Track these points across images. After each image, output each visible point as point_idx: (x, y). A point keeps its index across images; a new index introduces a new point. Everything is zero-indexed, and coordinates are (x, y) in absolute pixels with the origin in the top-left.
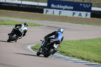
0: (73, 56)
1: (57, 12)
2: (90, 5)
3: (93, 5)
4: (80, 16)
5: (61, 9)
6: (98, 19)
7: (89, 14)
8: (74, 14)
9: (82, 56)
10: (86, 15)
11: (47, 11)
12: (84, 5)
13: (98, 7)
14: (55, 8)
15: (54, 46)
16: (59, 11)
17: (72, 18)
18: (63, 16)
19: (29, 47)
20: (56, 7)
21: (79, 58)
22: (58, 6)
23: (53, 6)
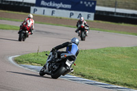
1: (48, 12)
2: (93, 3)
3: (97, 3)
5: (55, 8)
6: (104, 22)
7: (92, 15)
8: (72, 14)
9: (82, 72)
10: (88, 17)
11: (35, 10)
12: (85, 3)
13: (105, 6)
14: (46, 7)
15: (67, 63)
16: (51, 10)
17: (68, 20)
18: (57, 18)
19: (11, 59)
20: (47, 4)
21: (78, 75)
22: (51, 4)
23: (43, 3)
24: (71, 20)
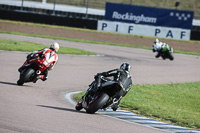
2: (189, 16)
3: (195, 15)
7: (188, 32)
8: (157, 32)
9: (173, 116)
10: (182, 35)
11: (104, 26)
12: (177, 15)
14: (120, 21)
16: (128, 25)
19: (68, 96)
20: (122, 17)
21: (166, 120)
22: (127, 17)
23: (116, 15)
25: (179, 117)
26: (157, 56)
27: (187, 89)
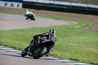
0: (6, 46)
4: (12, 7)
7: (21, 4)
8: (6, 4)
10: (18, 6)
21: (11, 47)
24: (6, 8)
25: (17, 46)
26: (27, 19)
27: (21, 32)
